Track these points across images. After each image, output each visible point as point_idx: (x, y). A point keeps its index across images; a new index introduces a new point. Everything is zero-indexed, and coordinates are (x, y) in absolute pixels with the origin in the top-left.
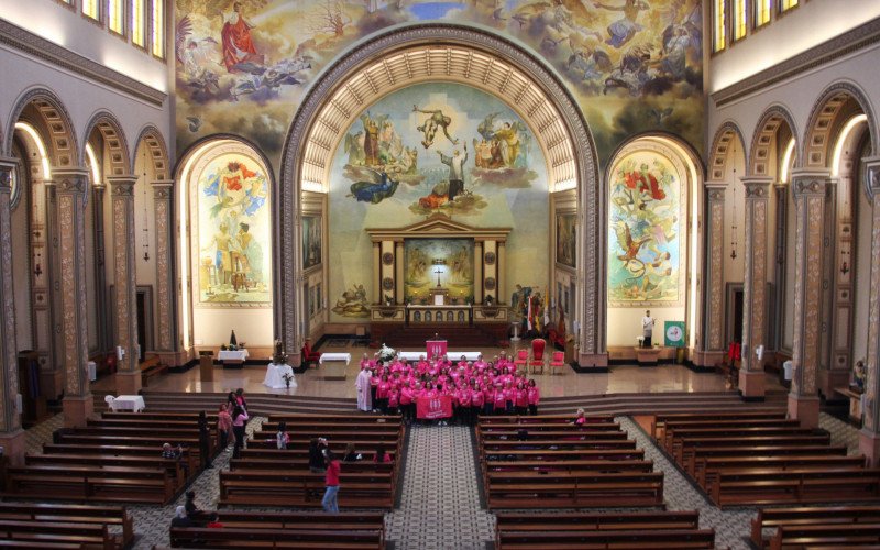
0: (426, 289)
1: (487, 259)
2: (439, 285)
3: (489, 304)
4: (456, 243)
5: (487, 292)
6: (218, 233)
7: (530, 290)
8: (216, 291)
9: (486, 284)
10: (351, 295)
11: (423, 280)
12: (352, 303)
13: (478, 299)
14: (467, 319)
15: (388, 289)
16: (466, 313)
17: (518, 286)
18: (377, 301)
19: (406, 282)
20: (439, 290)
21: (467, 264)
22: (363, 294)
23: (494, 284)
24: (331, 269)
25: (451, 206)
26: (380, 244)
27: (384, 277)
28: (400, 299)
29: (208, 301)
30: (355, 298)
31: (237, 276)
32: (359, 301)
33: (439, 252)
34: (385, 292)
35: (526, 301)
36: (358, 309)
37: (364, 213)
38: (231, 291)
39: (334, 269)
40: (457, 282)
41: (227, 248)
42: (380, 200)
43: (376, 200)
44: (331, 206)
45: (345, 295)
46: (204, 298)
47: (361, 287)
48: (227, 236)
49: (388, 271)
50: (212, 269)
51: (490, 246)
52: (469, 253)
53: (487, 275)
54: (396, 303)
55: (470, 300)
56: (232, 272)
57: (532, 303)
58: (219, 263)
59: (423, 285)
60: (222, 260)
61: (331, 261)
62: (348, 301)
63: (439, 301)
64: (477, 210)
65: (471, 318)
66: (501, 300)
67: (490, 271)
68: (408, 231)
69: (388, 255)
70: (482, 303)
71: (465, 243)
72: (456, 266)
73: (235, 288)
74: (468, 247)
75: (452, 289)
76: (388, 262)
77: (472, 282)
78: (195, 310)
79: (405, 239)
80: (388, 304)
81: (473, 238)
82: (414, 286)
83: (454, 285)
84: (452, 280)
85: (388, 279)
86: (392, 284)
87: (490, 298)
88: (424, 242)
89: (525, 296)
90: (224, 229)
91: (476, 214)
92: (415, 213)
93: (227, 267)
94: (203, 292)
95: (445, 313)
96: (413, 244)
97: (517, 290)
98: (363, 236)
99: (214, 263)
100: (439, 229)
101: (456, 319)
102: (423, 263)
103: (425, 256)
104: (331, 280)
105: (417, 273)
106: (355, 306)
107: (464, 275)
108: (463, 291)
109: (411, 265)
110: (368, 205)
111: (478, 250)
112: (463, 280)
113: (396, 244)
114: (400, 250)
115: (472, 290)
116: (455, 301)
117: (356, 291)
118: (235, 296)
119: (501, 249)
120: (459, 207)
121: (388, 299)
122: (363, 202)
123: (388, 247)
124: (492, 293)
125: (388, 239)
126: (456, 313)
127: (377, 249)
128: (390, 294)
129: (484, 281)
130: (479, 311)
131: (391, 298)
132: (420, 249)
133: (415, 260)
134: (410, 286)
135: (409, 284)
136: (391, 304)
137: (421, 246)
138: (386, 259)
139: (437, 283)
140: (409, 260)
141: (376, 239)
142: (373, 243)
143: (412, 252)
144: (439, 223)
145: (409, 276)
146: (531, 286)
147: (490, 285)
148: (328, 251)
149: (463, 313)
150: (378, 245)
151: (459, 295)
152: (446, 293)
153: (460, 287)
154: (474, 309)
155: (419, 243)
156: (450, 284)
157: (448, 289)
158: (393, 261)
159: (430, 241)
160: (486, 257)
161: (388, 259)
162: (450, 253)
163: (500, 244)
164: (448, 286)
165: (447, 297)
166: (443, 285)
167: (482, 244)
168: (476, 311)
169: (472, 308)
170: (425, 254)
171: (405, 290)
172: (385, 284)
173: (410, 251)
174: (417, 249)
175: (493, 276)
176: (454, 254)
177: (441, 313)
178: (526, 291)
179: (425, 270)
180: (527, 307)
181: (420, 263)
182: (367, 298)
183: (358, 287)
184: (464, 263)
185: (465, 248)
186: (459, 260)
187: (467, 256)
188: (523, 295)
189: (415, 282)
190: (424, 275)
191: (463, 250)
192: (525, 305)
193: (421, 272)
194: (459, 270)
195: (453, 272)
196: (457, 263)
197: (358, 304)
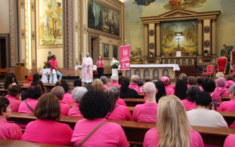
0: (172, 49)
1: (206, 30)
2: (179, 46)
3: (206, 55)
4: (188, 24)
5: (205, 49)
6: (47, 9)
7: (232, 47)
8: (47, 39)
9: (205, 44)
10: (135, 53)
11: (171, 44)
12: (135, 57)
13: (200, 53)
14: (193, 64)
15: (152, 48)
16: (193, 60)
17: (225, 45)
18: (146, 54)
19: (161, 45)
20: (179, 48)
21: (194, 34)
22: (140, 52)
23: (209, 44)
25: (186, 4)
26: (148, 25)
27: (150, 42)
28: (158, 53)
29: (43, 45)
30: (136, 55)
31: (55, 31)
32: (139, 56)
33: (179, 28)
34: (150, 50)
35: (229, 54)
36: (138, 60)
37: (141, 11)
38: (53, 39)
40: (188, 44)
41: (51, 17)
42: (149, 4)
43: (147, 4)
44: (125, 9)
45: (132, 53)
46: (41, 43)
47: (139, 49)
48: (51, 10)
49: (152, 39)
50: (45, 28)
51: (207, 23)
52: (196, 28)
53: (205, 39)
54: (156, 56)
55: (196, 53)
56: (53, 29)
57: (233, 55)
58: (48, 24)
59: (171, 47)
60: (49, 23)
61: (125, 36)
62: (133, 56)
63: (179, 54)
64: (200, 4)
65: (196, 63)
66: (213, 53)
67: (207, 37)
68: (161, 17)
69: (152, 31)
70: (202, 55)
71: (194, 23)
72: (189, 36)
73: (55, 37)
74: (195, 25)
75: (186, 48)
76: (152, 35)
77: (197, 44)
78: (37, 50)
79: (160, 22)
80: (151, 56)
81: (197, 19)
82: (166, 47)
83: (188, 46)
84: (186, 43)
85: (152, 44)
86: (154, 46)
87: (206, 51)
88: (171, 24)
89: (229, 51)
90: (50, 6)
91: (199, 6)
92: (166, 9)
93: (51, 27)
94: (41, 40)
95: (181, 60)
96: (165, 26)
97: (223, 48)
98: (140, 24)
99: (46, 25)
100: (178, 15)
101: (187, 64)
102: (171, 35)
103: (172, 31)
105: (168, 40)
106: (137, 58)
107: (193, 41)
108: (192, 49)
109: (164, 37)
110: (143, 7)
111: (200, 25)
112: (192, 44)
113: (156, 25)
114: (158, 28)
115: (197, 48)
116: (187, 54)
117: (137, 51)
118: (55, 41)
119: (214, 24)
120: (190, 4)
121: (152, 54)
122: (141, 6)
123: (152, 27)
124: (208, 49)
125: (151, 23)
126: (187, 60)
127: (146, 28)
128: (153, 51)
129: (204, 42)
130: (200, 59)
131: (153, 53)
132: (169, 28)
133: (167, 34)
134: (164, 47)
135: (163, 46)
136: (153, 56)
137: (170, 26)
138: (151, 33)
139: (178, 45)
140: (163, 34)
141: (145, 23)
142: (145, 25)
143: (165, 29)
144: (178, 12)
145: (163, 42)
146: (233, 45)
147: (207, 45)
148: (124, 31)
149: (191, 60)
150: (147, 26)
151: (190, 51)
152: (183, 50)
153: (190, 47)
154: (198, 58)
155: (168, 25)
156: (185, 45)
157: (184, 48)
158: (154, 34)
159: (174, 23)
160: (205, 29)
161: (152, 33)
162: (185, 29)
163: (213, 21)
164: (184, 47)
165: (183, 52)
166: (181, 46)
167: (202, 22)
168: (199, 59)
169: (197, 58)
170: (172, 30)
171: (161, 49)
172: (150, 46)
173: (164, 29)
174: (167, 28)
175: (209, 39)
176: (187, 29)
177: (179, 61)
178: (229, 48)
179: (172, 38)
180: (230, 57)
181: (169, 35)
182: (142, 54)
183: (138, 49)
184: (193, 34)
185: (193, 26)
186: (190, 32)
187: (194, 30)
188: (227, 50)
189: (167, 45)
190: (171, 42)
191: (192, 27)
192: (229, 56)
193: (170, 40)
194: (190, 38)
195: (187, 40)
196: (189, 34)
197: (138, 58)
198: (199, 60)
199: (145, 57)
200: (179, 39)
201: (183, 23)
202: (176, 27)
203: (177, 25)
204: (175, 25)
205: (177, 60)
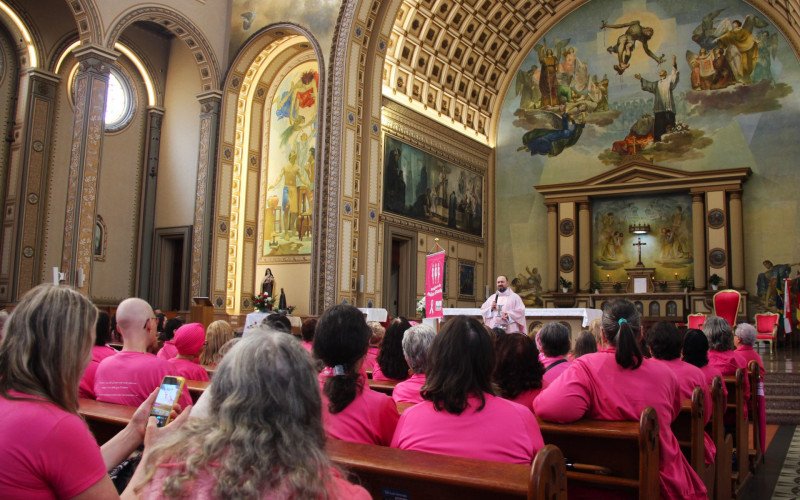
0: (622, 271)
1: (713, 219)
2: (640, 263)
3: (715, 288)
4: (667, 202)
5: (713, 271)
6: (287, 163)
7: (787, 268)
8: (281, 241)
9: (712, 258)
10: (522, 282)
11: (620, 258)
13: (699, 282)
14: (680, 312)
15: (567, 270)
16: (679, 303)
17: (767, 263)
18: (552, 287)
19: (593, 262)
20: (640, 270)
21: (683, 231)
22: (537, 281)
23: (722, 258)
24: (498, 249)
25: (658, 149)
26: (556, 207)
27: (563, 252)
28: (584, 284)
29: (271, 255)
31: (302, 219)
32: (532, 291)
33: (642, 215)
34: (563, 275)
35: (780, 286)
37: (539, 171)
38: (295, 239)
39: (501, 248)
40: (668, 259)
41: (294, 184)
42: (560, 151)
43: (555, 151)
44: (498, 164)
46: (267, 250)
47: (535, 271)
48: (296, 167)
49: (567, 245)
50: (278, 211)
51: (716, 200)
53: (712, 246)
54: (578, 290)
55: (688, 284)
56: (298, 214)
57: (791, 290)
58: (285, 203)
59: (620, 265)
60: (289, 199)
61: (497, 235)
63: (640, 286)
64: (696, 150)
65: (687, 311)
66: (736, 283)
68: (592, 185)
69: (567, 222)
70: (706, 288)
71: (681, 201)
72: (669, 235)
73: (300, 236)
74: (685, 205)
75: (660, 269)
76: (567, 233)
77: (691, 260)
78: (258, 267)
79: (589, 197)
80: (565, 290)
81: (688, 190)
82: (607, 267)
83: (666, 265)
84: (661, 257)
85: (567, 257)
86: (573, 263)
87: (715, 279)
88: (620, 203)
89: (779, 279)
90: (293, 158)
91: (695, 156)
92: (606, 163)
93: (293, 209)
94: (267, 242)
95: (647, 303)
96: (604, 208)
97: (764, 270)
98: (538, 204)
99: (280, 204)
100: (638, 181)
101: (663, 313)
102: (621, 234)
103: (622, 224)
104: (498, 262)
105: (611, 248)
107: (680, 249)
108: (678, 273)
109: (602, 238)
110: (545, 159)
111: (697, 206)
112: (678, 258)
113: (578, 207)
114: (584, 214)
115: (692, 271)
116: (664, 286)
117: (528, 276)
118: (299, 246)
119: (734, 203)
120: (670, 150)
121: (567, 285)
122: (539, 156)
123: (567, 211)
124: (721, 272)
125: (567, 200)
126: (663, 303)
127: (552, 215)
128: (569, 277)
129: (708, 254)
130: (699, 300)
131: (570, 283)
132: (615, 214)
133: (608, 230)
134: (600, 267)
135: (599, 264)
136: (569, 291)
137: (616, 210)
138: (565, 228)
139: (638, 261)
140: (600, 230)
141: (550, 201)
142: (548, 206)
143: (604, 219)
144: (636, 171)
145: (599, 254)
146: (790, 262)
147: (718, 260)
148: (494, 224)
149: (675, 303)
150: (553, 208)
151: (673, 278)
152: (652, 275)
153: (673, 267)
154: (693, 298)
155: (613, 206)
156: (658, 262)
157: (654, 269)
158: (574, 231)
159: (629, 202)
160: (710, 217)
161: (567, 227)
162: (658, 217)
163: (732, 196)
164: (654, 265)
165: (653, 281)
166: (647, 264)
167: (703, 197)
168: (695, 300)
169: (689, 297)
170: (621, 220)
171: (592, 273)
172: (564, 263)
173: (600, 217)
174: (610, 214)
175: (722, 245)
176: (663, 218)
177: (642, 304)
178: (781, 271)
179: (622, 243)
180: (783, 295)
181: (616, 234)
182: (542, 285)
183: (531, 270)
184: (680, 230)
185: (680, 208)
186: (671, 227)
187: (682, 219)
188: (775, 277)
189: (609, 262)
190: (620, 252)
191: (678, 212)
192: (779, 292)
193: (617, 248)
194: (672, 242)
195: (663, 247)
196: (668, 231)
197: (531, 295)
198: (697, 302)
199: (549, 292)
200: (640, 244)
201: (651, 200)
202: (635, 212)
203: (636, 205)
204: (629, 205)
205: (651, 304)
